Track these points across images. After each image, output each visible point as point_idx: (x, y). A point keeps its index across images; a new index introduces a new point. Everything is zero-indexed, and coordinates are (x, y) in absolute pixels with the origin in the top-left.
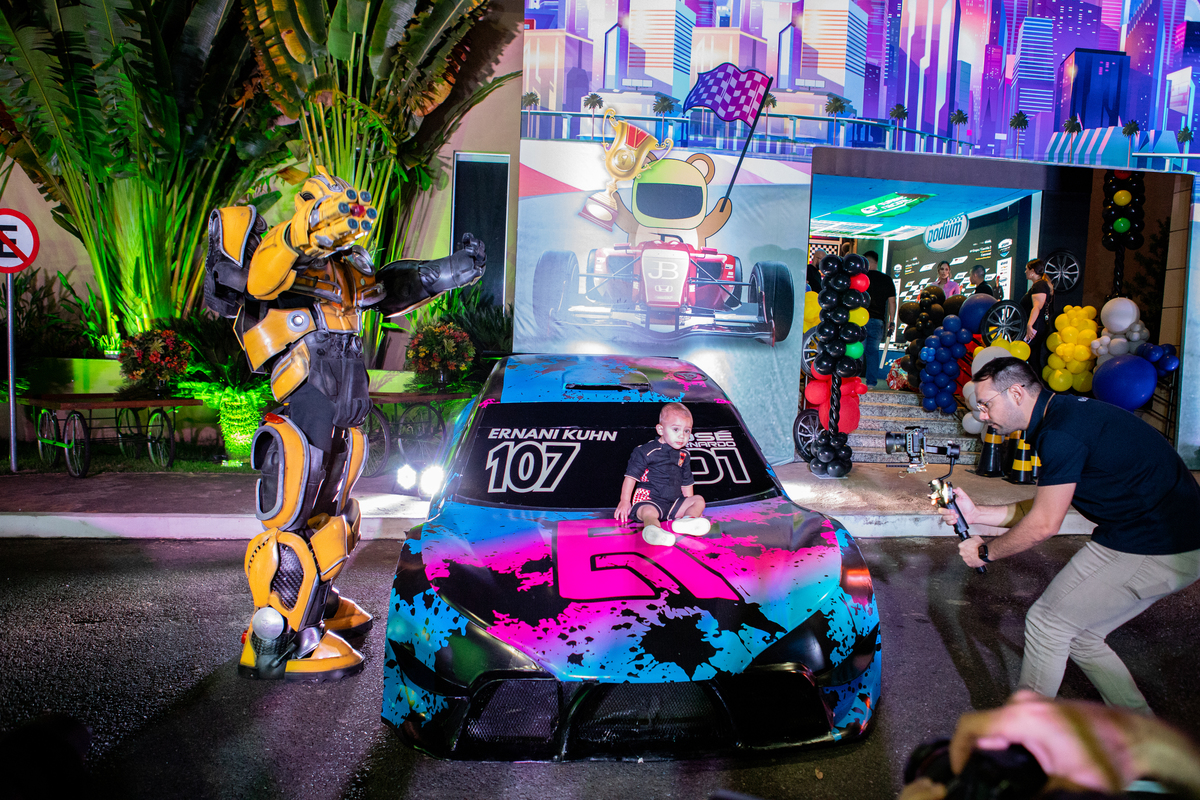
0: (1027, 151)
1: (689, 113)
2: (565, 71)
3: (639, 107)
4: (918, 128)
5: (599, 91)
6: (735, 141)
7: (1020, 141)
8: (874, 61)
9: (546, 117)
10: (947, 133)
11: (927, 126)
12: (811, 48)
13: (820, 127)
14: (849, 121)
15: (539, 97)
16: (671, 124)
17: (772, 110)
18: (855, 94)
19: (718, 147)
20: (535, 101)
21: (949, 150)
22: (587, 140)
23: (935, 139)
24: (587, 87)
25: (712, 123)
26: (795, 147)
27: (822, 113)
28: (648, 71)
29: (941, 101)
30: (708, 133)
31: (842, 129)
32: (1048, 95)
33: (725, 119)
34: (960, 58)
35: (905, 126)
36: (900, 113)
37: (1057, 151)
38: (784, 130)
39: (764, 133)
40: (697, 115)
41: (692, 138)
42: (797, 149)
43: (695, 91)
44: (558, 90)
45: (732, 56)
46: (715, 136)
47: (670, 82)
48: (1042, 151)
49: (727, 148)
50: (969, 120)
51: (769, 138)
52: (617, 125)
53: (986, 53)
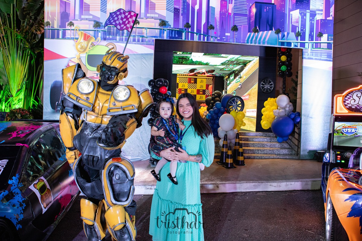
0: (238, 40)
1: (106, 28)
2: (60, 13)
3: (88, 26)
4: (195, 31)
5: (72, 20)
6: (124, 37)
7: (235, 36)
8: (177, 7)
9: (53, 30)
10: (206, 33)
11: (199, 31)
12: (153, 2)
13: (157, 32)
14: (168, 29)
15: (51, 23)
16: (100, 32)
17: (138, 26)
18: (170, 18)
19: (117, 40)
20: (50, 24)
21: (208, 39)
22: (69, 39)
23: (202, 36)
24: (68, 19)
25: (115, 31)
26: (147, 39)
27: (157, 26)
28: (91, 12)
29: (204, 21)
30: (114, 35)
31: (165, 32)
32: (245, 19)
33: (120, 30)
34: (210, 6)
35: (190, 31)
36: (187, 26)
37: (250, 39)
38: (142, 33)
39: (135, 35)
40: (109, 29)
41: (108, 37)
42: (148, 40)
43: (109, 20)
44: (57, 20)
45: (123, 6)
46: (116, 36)
47: (100, 17)
48: (244, 40)
49: (121, 40)
50: (215, 28)
51: (137, 36)
52: (80, 33)
53: (221, 3)
